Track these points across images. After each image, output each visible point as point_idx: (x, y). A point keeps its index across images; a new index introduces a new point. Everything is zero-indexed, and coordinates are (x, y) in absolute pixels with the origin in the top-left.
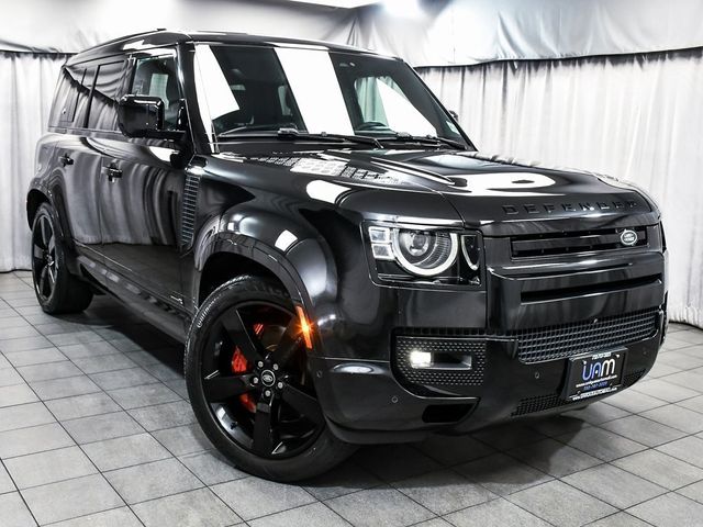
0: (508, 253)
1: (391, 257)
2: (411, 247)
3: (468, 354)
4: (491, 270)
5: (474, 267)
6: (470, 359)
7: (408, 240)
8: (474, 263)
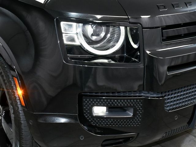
0: (159, 38)
1: (77, 43)
2: (92, 35)
3: (131, 106)
4: (148, 52)
5: (135, 46)
6: (132, 110)
7: (90, 29)
8: (135, 43)
